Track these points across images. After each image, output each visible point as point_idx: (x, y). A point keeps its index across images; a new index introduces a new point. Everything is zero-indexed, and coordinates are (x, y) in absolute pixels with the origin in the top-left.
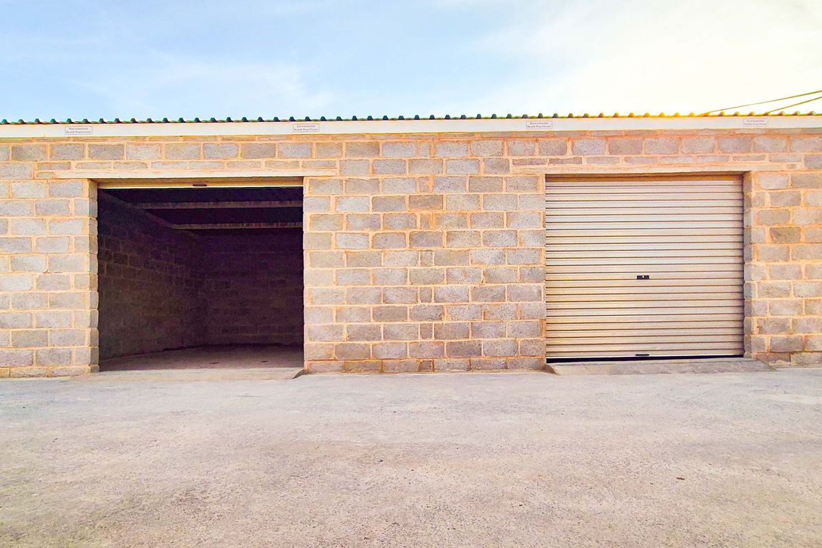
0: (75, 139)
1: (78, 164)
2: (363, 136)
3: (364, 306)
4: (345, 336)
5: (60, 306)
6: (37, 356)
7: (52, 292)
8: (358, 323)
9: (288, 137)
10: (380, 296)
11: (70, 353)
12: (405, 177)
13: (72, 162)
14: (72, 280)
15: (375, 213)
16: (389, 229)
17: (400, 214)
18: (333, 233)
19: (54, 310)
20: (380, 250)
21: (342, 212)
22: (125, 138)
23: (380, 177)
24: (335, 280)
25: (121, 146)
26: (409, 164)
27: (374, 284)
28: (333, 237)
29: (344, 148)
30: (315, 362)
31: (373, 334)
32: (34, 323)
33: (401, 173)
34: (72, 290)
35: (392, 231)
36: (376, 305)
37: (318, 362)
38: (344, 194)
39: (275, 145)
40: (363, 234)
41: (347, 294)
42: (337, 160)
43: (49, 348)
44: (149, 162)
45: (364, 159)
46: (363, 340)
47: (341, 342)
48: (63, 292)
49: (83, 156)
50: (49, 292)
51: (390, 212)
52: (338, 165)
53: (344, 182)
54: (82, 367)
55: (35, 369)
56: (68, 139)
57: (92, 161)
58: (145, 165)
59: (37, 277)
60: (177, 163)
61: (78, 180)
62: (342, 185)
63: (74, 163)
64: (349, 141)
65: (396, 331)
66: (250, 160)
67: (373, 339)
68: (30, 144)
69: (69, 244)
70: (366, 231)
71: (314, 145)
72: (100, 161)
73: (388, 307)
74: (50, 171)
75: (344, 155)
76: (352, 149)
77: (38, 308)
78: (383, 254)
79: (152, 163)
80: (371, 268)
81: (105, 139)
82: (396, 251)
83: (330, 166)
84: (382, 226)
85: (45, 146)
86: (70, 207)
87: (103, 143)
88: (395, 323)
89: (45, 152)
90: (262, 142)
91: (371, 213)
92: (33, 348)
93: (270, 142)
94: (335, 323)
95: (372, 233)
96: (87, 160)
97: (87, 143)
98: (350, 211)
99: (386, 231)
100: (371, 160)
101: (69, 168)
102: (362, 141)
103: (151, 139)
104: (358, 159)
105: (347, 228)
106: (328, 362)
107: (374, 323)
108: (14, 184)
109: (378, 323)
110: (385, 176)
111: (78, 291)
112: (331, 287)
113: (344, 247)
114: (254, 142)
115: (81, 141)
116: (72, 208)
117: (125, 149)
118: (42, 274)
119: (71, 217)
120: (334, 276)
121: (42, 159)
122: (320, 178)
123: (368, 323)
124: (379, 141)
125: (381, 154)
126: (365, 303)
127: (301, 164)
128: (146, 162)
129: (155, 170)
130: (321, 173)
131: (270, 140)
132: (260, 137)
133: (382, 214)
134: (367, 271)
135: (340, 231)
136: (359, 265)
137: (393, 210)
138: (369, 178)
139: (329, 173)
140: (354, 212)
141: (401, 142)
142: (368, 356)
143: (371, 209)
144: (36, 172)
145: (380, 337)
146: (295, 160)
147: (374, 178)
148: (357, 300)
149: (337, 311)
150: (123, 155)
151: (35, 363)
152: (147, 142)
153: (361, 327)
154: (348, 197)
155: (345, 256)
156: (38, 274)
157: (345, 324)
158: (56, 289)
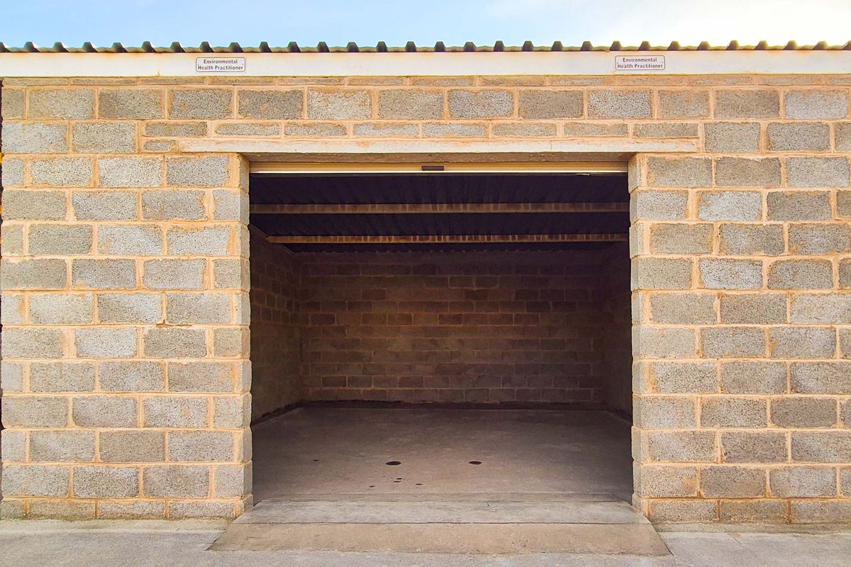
0: (215, 80)
1: (220, 127)
2: (747, 78)
3: (755, 397)
4: (718, 453)
5: (189, 387)
6: (145, 479)
7: (174, 360)
8: (742, 430)
9: (606, 80)
10: (785, 378)
11: (207, 474)
12: (827, 155)
13: (209, 122)
14: (209, 340)
15: (772, 222)
16: (800, 253)
17: (818, 225)
18: (695, 258)
19: (177, 395)
20: (785, 292)
21: (711, 220)
22: (306, 80)
23: (781, 155)
24: (697, 348)
25: (298, 95)
26: (836, 131)
27: (773, 356)
28: (695, 267)
29: (712, 102)
30: (663, 501)
31: (771, 449)
32: (141, 418)
33: (820, 149)
34: (210, 359)
35: (806, 257)
36: (776, 396)
37: (668, 501)
38: (714, 187)
39: (582, 93)
40: (752, 263)
41: (722, 374)
42: (699, 123)
43: (168, 464)
44: (349, 124)
45: (750, 120)
46: (752, 460)
47: (710, 465)
48: (194, 360)
49: (229, 113)
50: (166, 361)
51: (801, 222)
52: (701, 133)
53: (714, 164)
54: (230, 501)
55: (143, 503)
56: (201, 80)
57: (245, 121)
58: (341, 130)
59: (146, 332)
60: (402, 126)
61: (221, 155)
62: (709, 169)
63: (212, 125)
64: (721, 88)
65: (816, 445)
66: (537, 122)
67: (773, 460)
68: (132, 88)
69: (203, 273)
70: (756, 257)
71: (655, 94)
72: (260, 121)
73: (801, 399)
74: (169, 138)
75: (712, 113)
76: (728, 104)
77: (147, 391)
78: (788, 301)
79: (356, 125)
80: (768, 326)
81: (268, 80)
82: (814, 295)
83: (686, 133)
84: (787, 247)
85: (158, 92)
86: (206, 205)
87: (265, 88)
88: (814, 430)
89: (159, 104)
90: (558, 89)
91: (765, 222)
92: (139, 465)
93: (573, 88)
94: (698, 429)
95: (768, 261)
96: (236, 119)
97: (236, 89)
98: (725, 219)
99: (794, 257)
100: (764, 124)
101: (204, 133)
102: (746, 88)
103: (354, 81)
104: (738, 121)
105: (721, 251)
106: (686, 501)
107: (772, 429)
108: (104, 161)
109: (782, 430)
110: (791, 154)
111: (220, 360)
112: (690, 361)
113: (715, 284)
114: (543, 89)
115: (226, 83)
116: (210, 207)
117: (305, 99)
118: (154, 327)
119: (207, 224)
120: (697, 339)
121: (154, 117)
122: (667, 157)
123: (761, 430)
124: (777, 89)
125: (782, 112)
126: (758, 391)
127: (631, 131)
128: (345, 123)
129: (360, 140)
130: (671, 146)
131: (573, 84)
132: (555, 79)
133: (786, 225)
134: (760, 331)
135: (708, 256)
136: (743, 321)
137: (807, 217)
138: (761, 157)
139: (684, 147)
140: (734, 221)
141: (819, 91)
142: (762, 491)
143: (765, 214)
144: (144, 140)
145: (786, 456)
146: (620, 121)
147: (770, 156)
148: (741, 386)
149: (703, 407)
150: (302, 110)
151: (142, 492)
152: (346, 87)
153: (750, 436)
154: (721, 193)
155: (717, 303)
156: (147, 327)
157: (719, 431)
158: (181, 355)
